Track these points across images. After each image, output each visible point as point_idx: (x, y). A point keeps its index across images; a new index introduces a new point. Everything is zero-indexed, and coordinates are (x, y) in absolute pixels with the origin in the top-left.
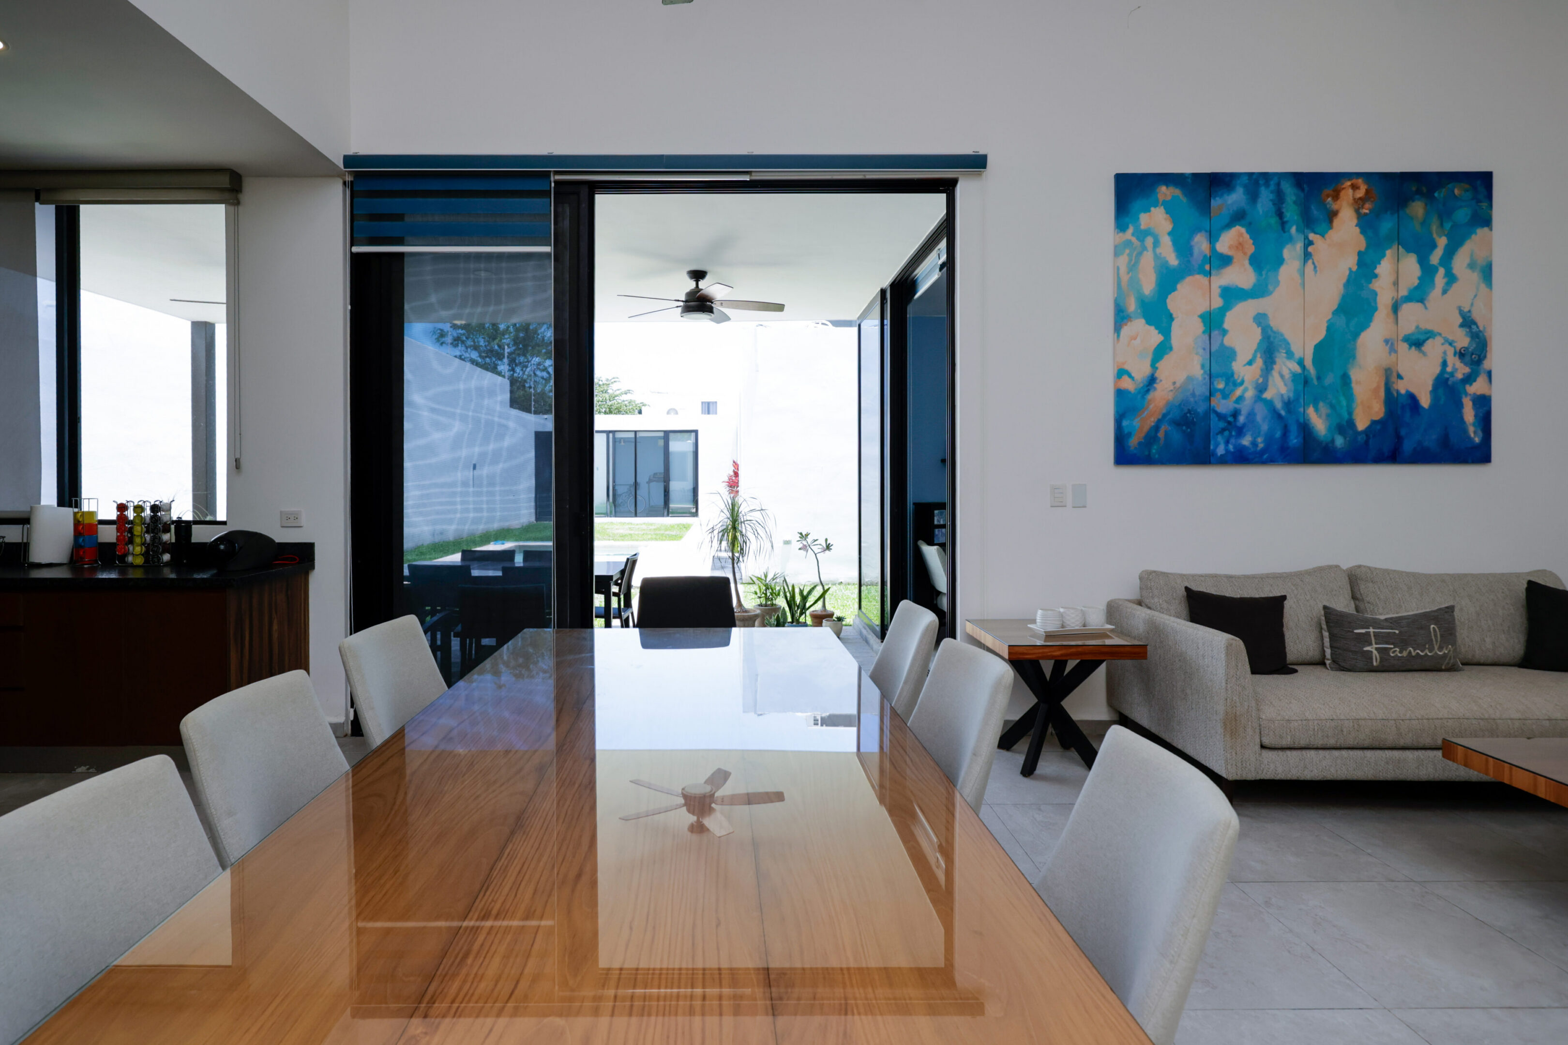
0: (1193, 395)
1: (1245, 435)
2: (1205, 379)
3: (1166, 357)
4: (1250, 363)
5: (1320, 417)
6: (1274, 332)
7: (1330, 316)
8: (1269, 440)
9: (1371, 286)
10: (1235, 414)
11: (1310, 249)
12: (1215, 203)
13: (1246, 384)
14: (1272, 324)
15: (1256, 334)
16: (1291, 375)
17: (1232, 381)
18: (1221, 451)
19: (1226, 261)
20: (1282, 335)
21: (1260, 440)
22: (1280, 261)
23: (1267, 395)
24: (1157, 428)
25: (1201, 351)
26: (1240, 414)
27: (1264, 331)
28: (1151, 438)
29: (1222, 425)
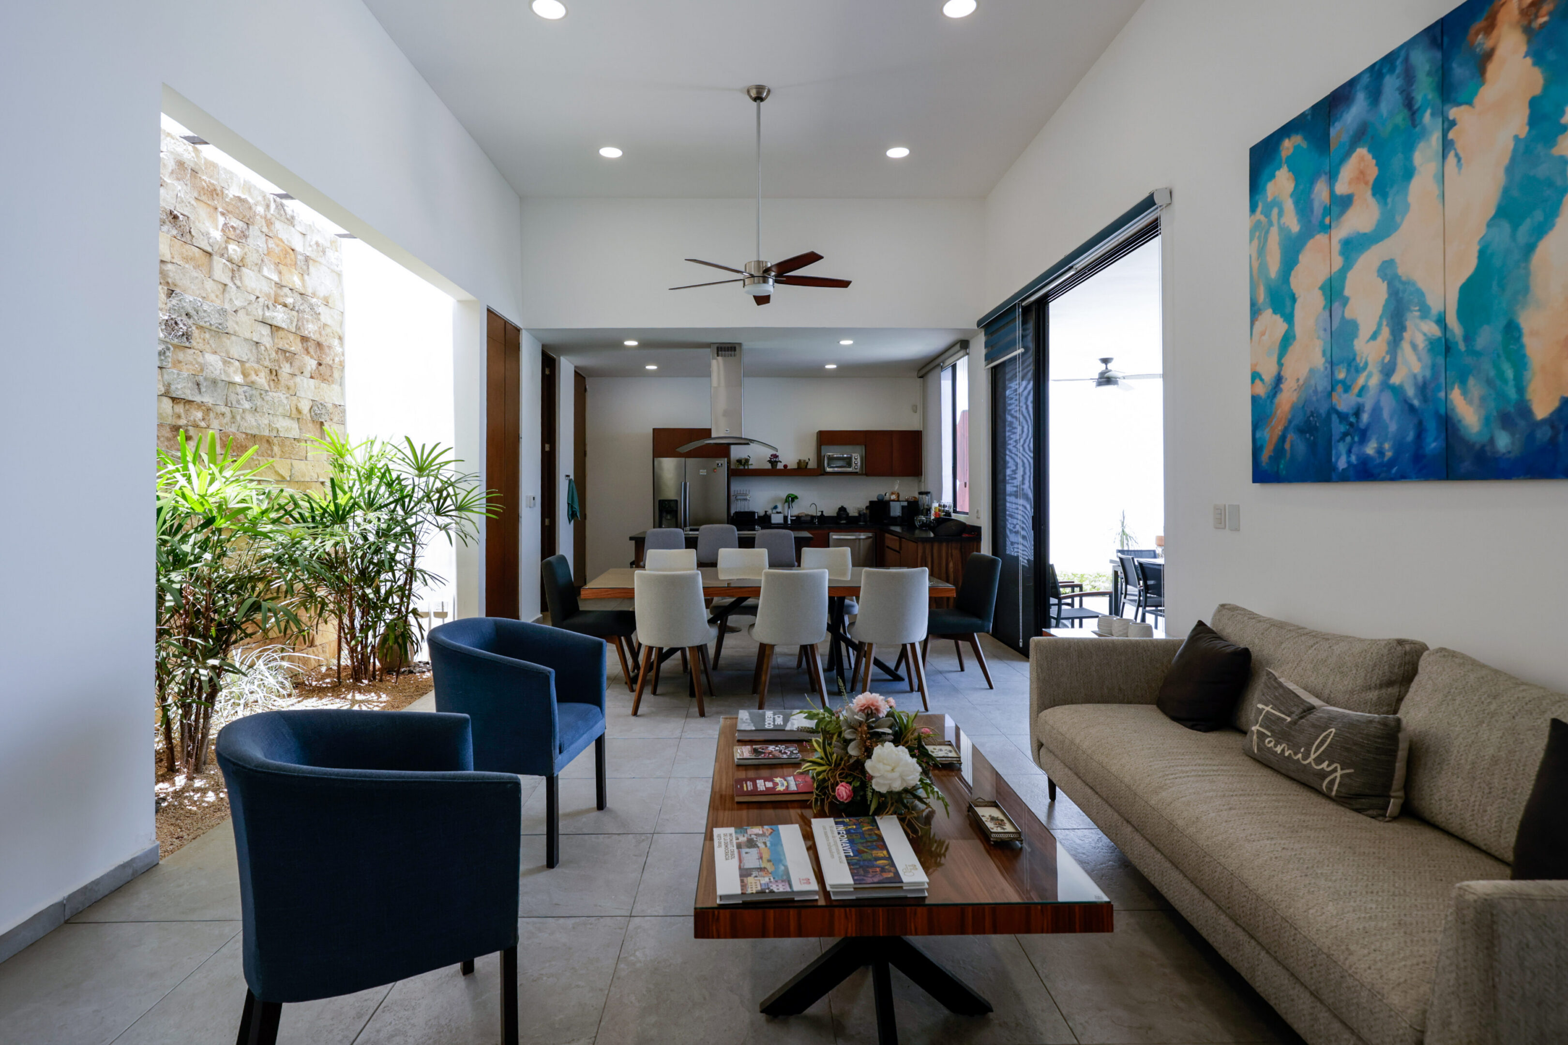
0: (1316, 391)
1: (1369, 440)
2: (1326, 368)
3: (1291, 348)
4: (1374, 336)
5: (1470, 402)
6: (1404, 283)
7: (1483, 231)
8: (1399, 447)
9: (1557, 151)
10: (1357, 413)
11: (1451, 135)
12: (1333, 132)
13: (1370, 367)
14: (1400, 271)
15: (1382, 291)
16: (1427, 343)
17: (1354, 366)
18: (1342, 464)
19: (1345, 203)
20: (1414, 284)
21: (1387, 446)
22: (1409, 173)
23: (1396, 380)
24: (1283, 438)
25: (1322, 333)
26: (1364, 411)
27: (1390, 285)
28: (1279, 452)
29: (1343, 428)
